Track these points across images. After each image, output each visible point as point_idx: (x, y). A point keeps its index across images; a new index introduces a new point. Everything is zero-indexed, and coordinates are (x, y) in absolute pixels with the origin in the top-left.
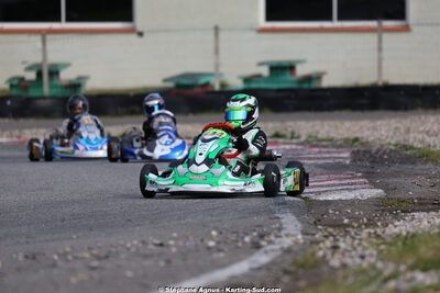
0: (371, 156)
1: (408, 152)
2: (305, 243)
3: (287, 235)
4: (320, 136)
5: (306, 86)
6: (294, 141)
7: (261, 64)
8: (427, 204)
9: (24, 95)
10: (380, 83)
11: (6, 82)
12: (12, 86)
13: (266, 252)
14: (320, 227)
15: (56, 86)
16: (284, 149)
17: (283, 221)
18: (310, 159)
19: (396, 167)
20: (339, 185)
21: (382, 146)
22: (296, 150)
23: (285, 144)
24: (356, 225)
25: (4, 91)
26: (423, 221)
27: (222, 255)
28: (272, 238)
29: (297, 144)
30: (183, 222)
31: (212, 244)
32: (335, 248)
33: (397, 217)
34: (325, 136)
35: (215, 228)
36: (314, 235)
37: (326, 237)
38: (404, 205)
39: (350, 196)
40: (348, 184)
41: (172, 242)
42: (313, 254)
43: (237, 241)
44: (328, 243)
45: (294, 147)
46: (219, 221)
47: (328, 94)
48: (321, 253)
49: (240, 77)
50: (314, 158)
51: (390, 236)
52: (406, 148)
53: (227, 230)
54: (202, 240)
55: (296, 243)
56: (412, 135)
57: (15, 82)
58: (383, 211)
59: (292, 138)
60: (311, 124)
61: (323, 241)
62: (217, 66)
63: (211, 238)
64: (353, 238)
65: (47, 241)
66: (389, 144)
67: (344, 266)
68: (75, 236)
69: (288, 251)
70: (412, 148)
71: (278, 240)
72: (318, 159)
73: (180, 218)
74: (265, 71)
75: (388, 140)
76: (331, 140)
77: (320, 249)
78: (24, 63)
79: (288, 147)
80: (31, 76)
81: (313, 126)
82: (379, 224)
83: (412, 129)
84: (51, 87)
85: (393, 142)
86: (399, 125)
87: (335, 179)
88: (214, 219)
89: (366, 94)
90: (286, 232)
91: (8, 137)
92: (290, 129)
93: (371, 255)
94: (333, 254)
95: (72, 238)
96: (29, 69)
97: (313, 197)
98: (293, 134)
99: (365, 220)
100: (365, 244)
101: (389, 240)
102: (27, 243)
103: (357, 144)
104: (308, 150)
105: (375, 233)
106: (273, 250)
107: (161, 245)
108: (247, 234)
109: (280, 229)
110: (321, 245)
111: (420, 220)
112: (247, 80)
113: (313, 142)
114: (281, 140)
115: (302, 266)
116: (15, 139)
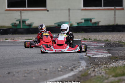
0: (111, 45)
1: (121, 44)
2: (86, 69)
3: (82, 67)
4: (97, 39)
5: (95, 25)
6: (90, 41)
7: (82, 19)
8: (123, 58)
9: (15, 28)
10: (115, 24)
11: (11, 24)
12: (12, 25)
13: (74, 72)
14: (92, 65)
15: (24, 26)
16: (87, 43)
17: (82, 63)
18: (93, 45)
19: (117, 48)
20: (100, 53)
21: (114, 42)
22: (90, 43)
23: (87, 41)
24: (102, 64)
25: (10, 27)
26: (121, 63)
27: (61, 73)
28: (77, 68)
29: (91, 41)
30: (53, 63)
31: (59, 69)
32: (94, 70)
33: (114, 62)
34: (99, 39)
35: (62, 65)
36: (89, 67)
37: (92, 67)
38: (117, 58)
39: (102, 56)
40: (102, 53)
41: (48, 69)
42: (87, 72)
43: (67, 69)
44: (92, 69)
45: (90, 42)
46: (64, 63)
47: (100, 27)
48: (89, 72)
49: (76, 23)
50: (94, 45)
51: (110, 67)
52: (121, 42)
53: (65, 66)
54: (57, 69)
55: (83, 69)
56: (123, 39)
57: (13, 24)
58: (110, 60)
59: (89, 40)
60: (95, 36)
61: (91, 69)
62: (69, 20)
63: (60, 68)
64: (100, 68)
65: (14, 69)
66: (117, 41)
67: (95, 75)
68: (22, 67)
69: (80, 71)
70: (123, 42)
71: (78, 68)
72: (95, 45)
73: (53, 62)
74: (83, 21)
75: (116, 40)
76: (100, 40)
77: (90, 71)
78: (15, 19)
79: (88, 42)
80: (18, 22)
81: (96, 36)
82: (108, 64)
83: (123, 37)
84: (23, 26)
85: (118, 41)
86: (120, 36)
87: (99, 51)
88: (62, 62)
89: (111, 27)
90: (81, 66)
91: (10, 40)
92: (89, 37)
93: (103, 73)
94: (93, 72)
95: (21, 68)
96: (17, 21)
97: (91, 56)
98: (90, 39)
99: (105, 63)
100: (103, 69)
101: (110, 68)
102: (8, 69)
103: (107, 41)
104: (93, 43)
105: (106, 66)
106: (76, 71)
107: (46, 70)
108: (70, 67)
109: (80, 65)
110: (90, 70)
111: (120, 63)
112: (78, 24)
113: (95, 41)
114: (86, 40)
115: (83, 76)
116: (12, 40)
